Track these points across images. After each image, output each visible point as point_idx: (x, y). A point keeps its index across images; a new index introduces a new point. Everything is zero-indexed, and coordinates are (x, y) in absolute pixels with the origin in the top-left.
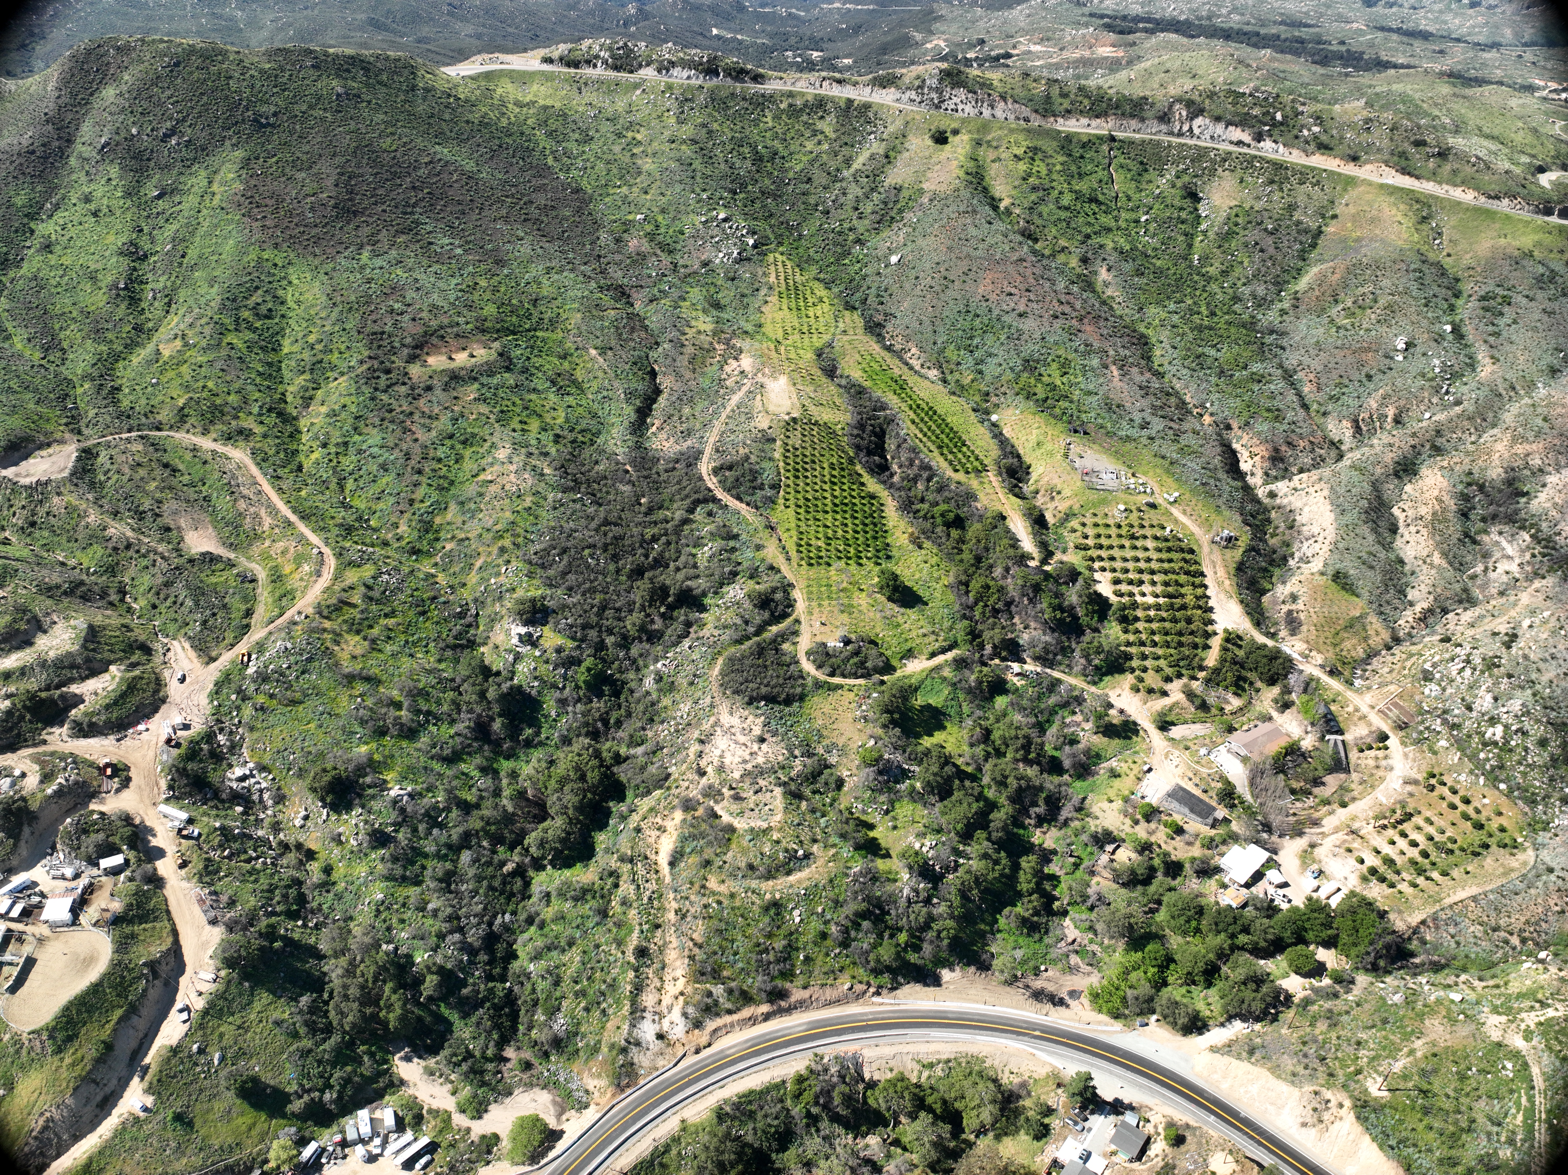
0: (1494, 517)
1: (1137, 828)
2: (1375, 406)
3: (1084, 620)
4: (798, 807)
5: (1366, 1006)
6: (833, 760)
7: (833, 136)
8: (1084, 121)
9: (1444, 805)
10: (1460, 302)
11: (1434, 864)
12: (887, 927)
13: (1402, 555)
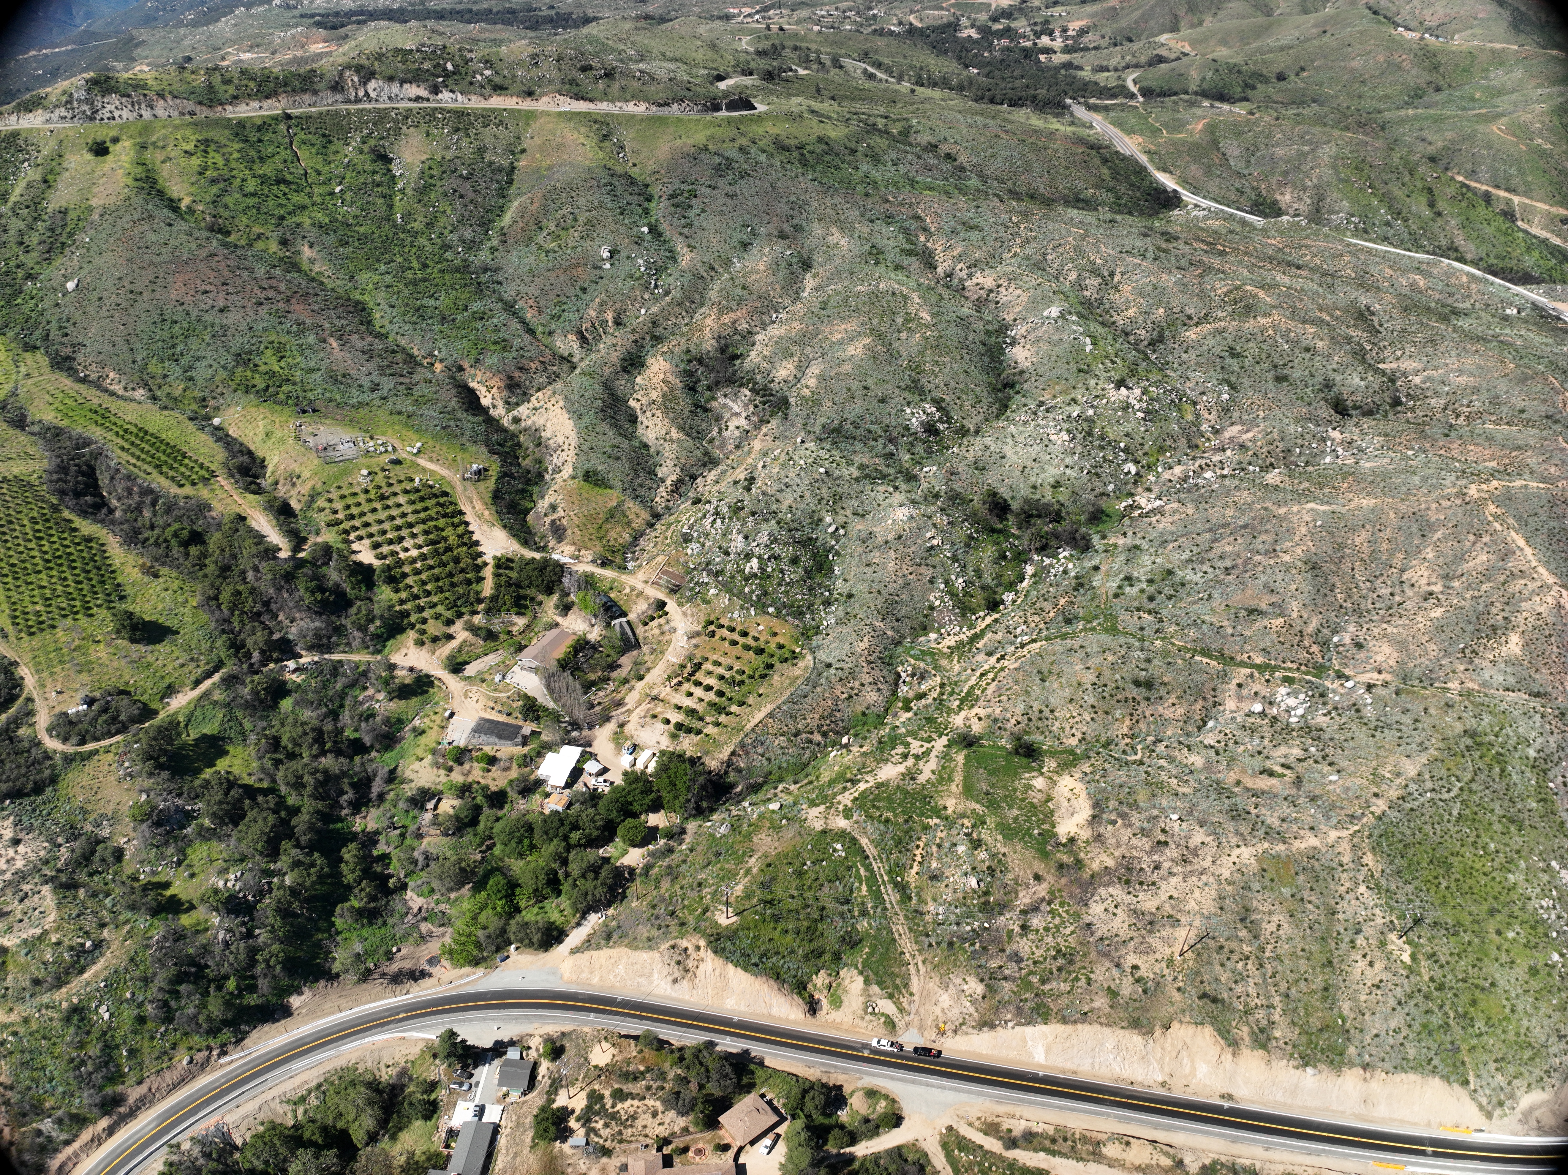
0: (717, 383)
1: (452, 775)
2: (593, 314)
3: (352, 593)
4: (75, 897)
5: (699, 849)
6: (105, 832)
8: (255, 104)
9: (727, 644)
10: (652, 205)
11: (730, 699)
12: (210, 981)
13: (645, 440)
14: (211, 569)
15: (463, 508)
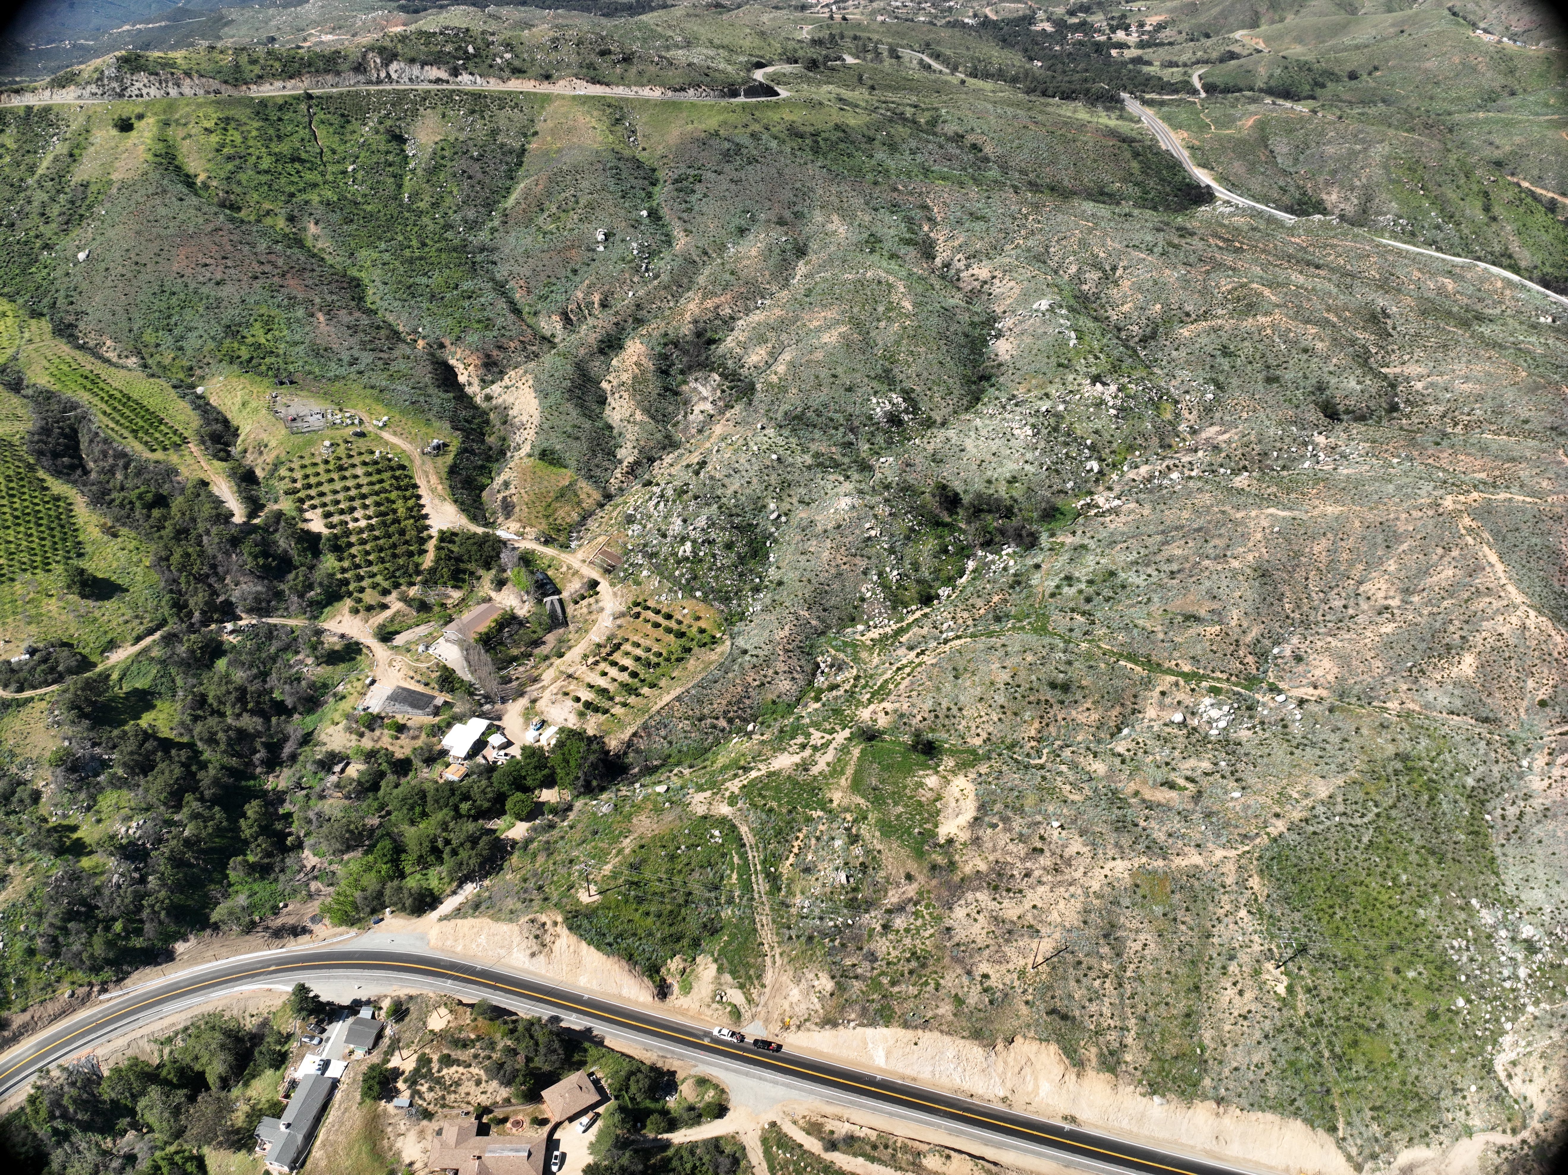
0: (690, 368)
1: (364, 740)
2: (580, 295)
5: (579, 826)
6: (27, 775)
7: (14, 146)
8: (279, 84)
9: (649, 626)
10: (657, 189)
11: (643, 681)
12: (99, 921)
13: (610, 421)
14: (168, 531)
15: (418, 482)
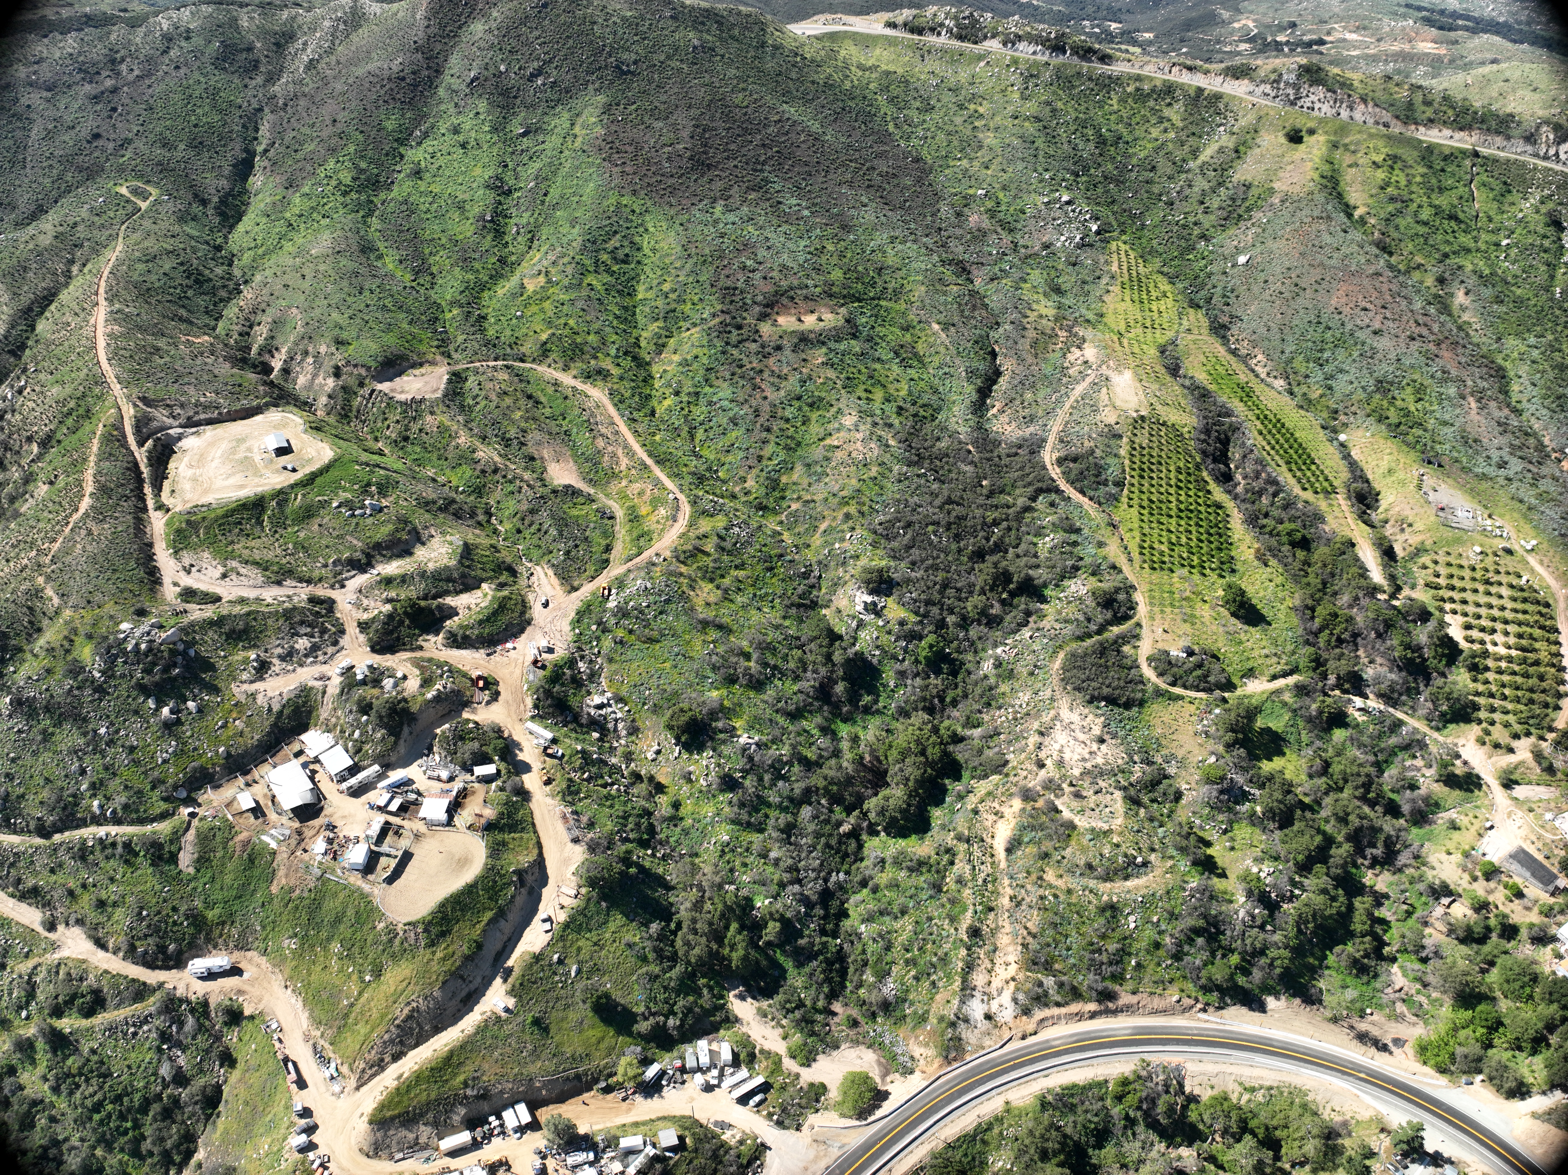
1: (1475, 885)
3: (1432, 663)
4: (1137, 814)
6: (1172, 770)
8: (1447, 132)
12: (1220, 947)
14: (1313, 579)
